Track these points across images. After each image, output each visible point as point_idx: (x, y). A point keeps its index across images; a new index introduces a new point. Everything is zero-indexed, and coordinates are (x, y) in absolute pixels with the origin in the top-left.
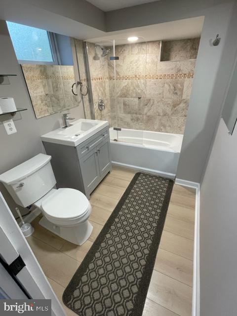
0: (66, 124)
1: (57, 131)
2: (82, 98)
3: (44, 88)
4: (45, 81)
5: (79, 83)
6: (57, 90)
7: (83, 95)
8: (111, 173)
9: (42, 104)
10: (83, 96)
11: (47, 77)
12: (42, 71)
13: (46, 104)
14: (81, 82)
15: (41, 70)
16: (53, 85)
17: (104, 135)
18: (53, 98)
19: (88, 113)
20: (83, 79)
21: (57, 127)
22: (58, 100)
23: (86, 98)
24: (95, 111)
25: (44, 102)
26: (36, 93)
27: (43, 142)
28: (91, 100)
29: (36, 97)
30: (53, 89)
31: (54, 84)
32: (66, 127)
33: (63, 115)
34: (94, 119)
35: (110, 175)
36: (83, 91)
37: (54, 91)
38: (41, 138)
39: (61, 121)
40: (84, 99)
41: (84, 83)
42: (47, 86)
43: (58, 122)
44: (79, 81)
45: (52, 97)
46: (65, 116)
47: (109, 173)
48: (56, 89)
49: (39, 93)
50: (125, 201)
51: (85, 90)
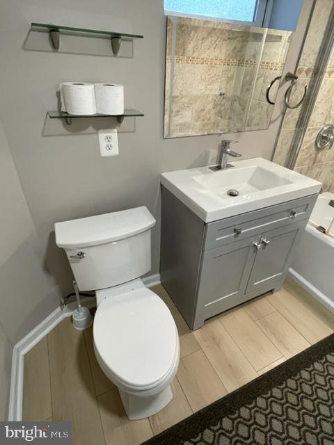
0: (220, 162)
1: (196, 171)
2: (284, 113)
3: (227, 82)
4: (233, 69)
5: (291, 77)
6: (247, 90)
7: (287, 106)
8: (276, 294)
9: (213, 111)
10: (288, 109)
11: (241, 62)
12: (237, 49)
13: (220, 112)
14: (297, 74)
15: (235, 48)
16: (244, 78)
17: (294, 213)
18: (237, 105)
19: (283, 148)
20: (305, 68)
21: (200, 163)
22: (243, 109)
23: (294, 115)
24: (304, 147)
25: (218, 108)
26: (211, 90)
27: (161, 184)
28: (302, 123)
29: (208, 96)
30: (243, 86)
31: (248, 78)
32: (219, 168)
33: (222, 141)
34: (292, 168)
35: (269, 297)
36: (293, 97)
37: (242, 91)
38: (161, 176)
39: (214, 153)
40: (288, 117)
41: (304, 80)
42: (234, 80)
43: (207, 154)
44: (292, 72)
45: (235, 100)
46: (225, 144)
47: (271, 291)
48: (249, 87)
49: (216, 90)
50: (270, 387)
51: (298, 95)
